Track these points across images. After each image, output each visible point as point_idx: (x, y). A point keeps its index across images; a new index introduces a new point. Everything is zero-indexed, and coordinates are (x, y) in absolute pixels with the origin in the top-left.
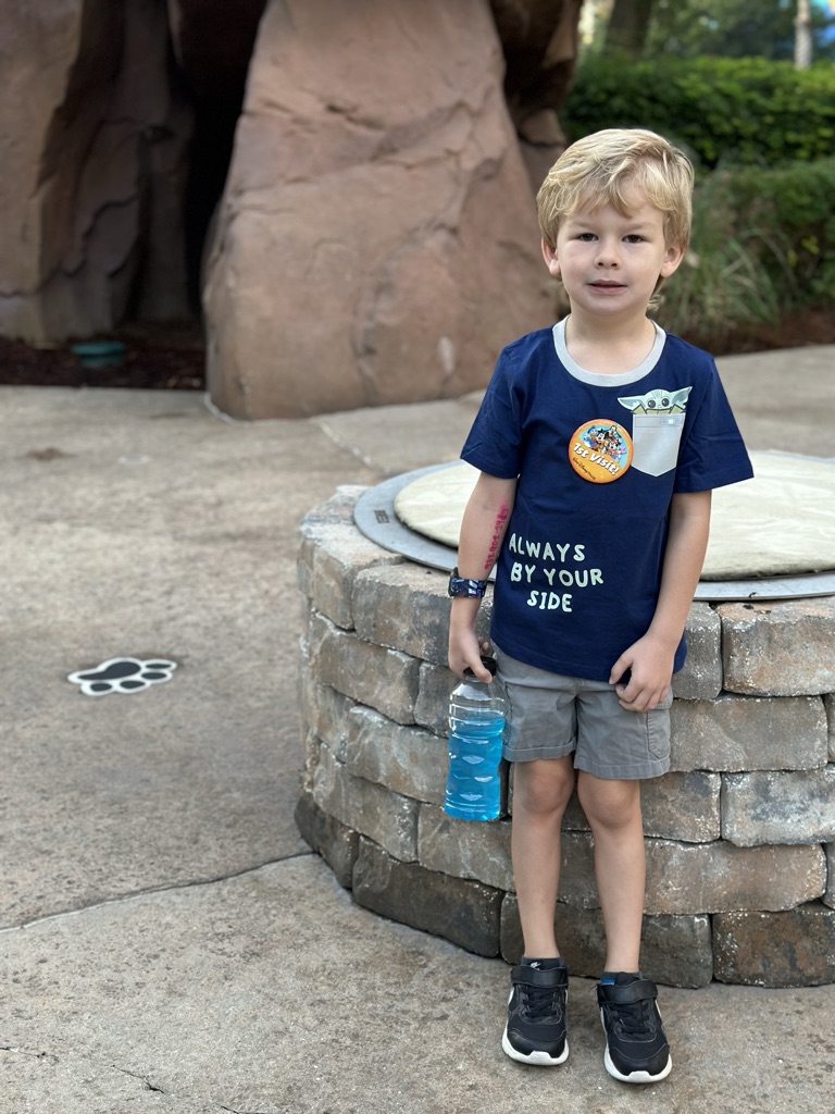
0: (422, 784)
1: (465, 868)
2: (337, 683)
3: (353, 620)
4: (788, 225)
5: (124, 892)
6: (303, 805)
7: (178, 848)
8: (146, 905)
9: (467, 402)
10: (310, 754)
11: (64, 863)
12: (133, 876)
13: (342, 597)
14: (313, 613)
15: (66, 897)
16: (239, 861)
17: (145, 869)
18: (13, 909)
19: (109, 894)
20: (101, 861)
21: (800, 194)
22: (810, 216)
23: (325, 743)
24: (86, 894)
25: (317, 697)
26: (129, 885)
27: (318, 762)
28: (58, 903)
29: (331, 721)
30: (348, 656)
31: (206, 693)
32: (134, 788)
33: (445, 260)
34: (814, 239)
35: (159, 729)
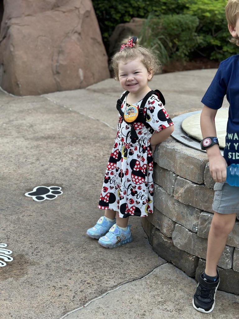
2: (193, 203)
3: (204, 181)
4: (170, 35)
5: (112, 286)
6: (161, 245)
7: (118, 264)
8: (124, 291)
9: (88, 89)
10: (167, 227)
11: (80, 275)
12: (110, 278)
13: (199, 172)
14: (174, 176)
15: (92, 291)
16: (144, 269)
17: (112, 275)
18: (75, 298)
19: (107, 287)
20: (93, 273)
21: (173, 25)
22: (177, 33)
23: (180, 224)
24: (98, 288)
25: (175, 207)
26: (112, 283)
27: (173, 231)
28: (90, 293)
29: (184, 217)
30: (200, 194)
31: (80, 198)
32: (82, 239)
33: (78, 43)
34: (177, 39)
35: (74, 214)
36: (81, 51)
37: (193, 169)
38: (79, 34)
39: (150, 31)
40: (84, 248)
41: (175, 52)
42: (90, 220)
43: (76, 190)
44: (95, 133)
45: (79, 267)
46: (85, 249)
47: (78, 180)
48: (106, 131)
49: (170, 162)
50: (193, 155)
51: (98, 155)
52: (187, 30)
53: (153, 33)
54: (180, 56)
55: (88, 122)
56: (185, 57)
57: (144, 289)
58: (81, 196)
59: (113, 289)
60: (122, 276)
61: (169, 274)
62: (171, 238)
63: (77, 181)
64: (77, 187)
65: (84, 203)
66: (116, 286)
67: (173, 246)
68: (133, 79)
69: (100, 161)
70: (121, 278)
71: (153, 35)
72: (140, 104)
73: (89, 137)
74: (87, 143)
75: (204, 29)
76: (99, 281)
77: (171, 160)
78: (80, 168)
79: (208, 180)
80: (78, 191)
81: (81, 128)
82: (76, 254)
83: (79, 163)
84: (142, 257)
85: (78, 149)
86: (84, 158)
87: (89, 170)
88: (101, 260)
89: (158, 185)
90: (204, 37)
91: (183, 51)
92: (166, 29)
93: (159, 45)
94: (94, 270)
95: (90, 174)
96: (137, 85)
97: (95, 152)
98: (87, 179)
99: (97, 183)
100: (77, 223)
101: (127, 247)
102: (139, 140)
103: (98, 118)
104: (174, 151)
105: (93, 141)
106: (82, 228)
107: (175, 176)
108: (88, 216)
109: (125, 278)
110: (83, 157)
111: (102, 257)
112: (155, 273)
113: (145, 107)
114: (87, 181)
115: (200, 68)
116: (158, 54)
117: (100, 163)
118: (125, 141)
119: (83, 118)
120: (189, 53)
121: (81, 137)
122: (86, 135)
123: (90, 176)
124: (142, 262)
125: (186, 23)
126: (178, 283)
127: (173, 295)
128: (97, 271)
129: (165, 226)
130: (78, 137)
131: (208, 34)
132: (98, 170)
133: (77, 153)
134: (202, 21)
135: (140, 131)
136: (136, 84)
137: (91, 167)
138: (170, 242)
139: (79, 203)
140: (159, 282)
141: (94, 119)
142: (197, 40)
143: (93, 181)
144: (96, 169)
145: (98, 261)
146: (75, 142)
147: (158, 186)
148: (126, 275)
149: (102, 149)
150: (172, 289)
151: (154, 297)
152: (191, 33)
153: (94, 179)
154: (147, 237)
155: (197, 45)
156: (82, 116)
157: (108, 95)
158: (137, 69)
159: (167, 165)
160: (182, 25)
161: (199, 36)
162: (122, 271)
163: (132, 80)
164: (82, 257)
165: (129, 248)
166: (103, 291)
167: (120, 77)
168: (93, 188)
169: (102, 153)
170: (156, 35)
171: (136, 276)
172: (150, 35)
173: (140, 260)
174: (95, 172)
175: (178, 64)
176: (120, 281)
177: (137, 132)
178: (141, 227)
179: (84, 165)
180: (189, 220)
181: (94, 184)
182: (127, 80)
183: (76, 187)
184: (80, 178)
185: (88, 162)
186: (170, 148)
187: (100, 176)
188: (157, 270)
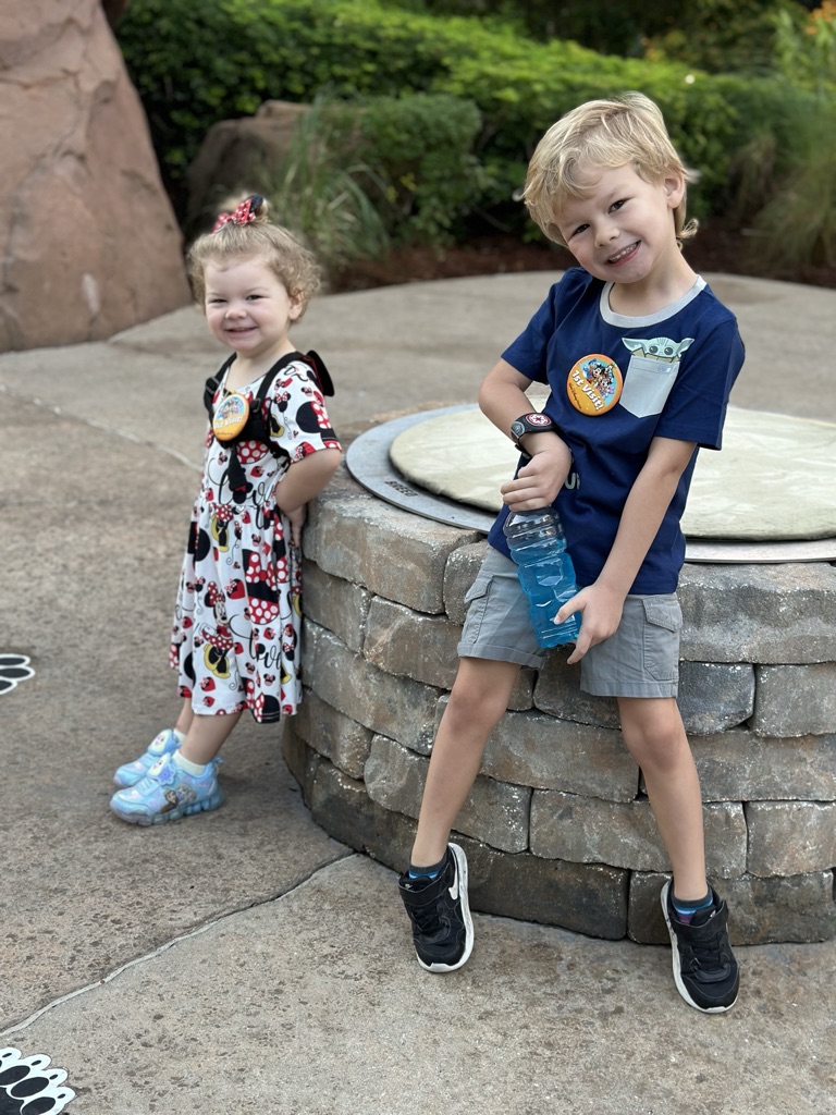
0: (542, 771)
1: (591, 853)
2: (416, 672)
3: (444, 604)
4: (387, 162)
5: (188, 925)
6: (336, 802)
7: (206, 865)
8: (223, 935)
9: (116, 344)
10: (350, 748)
11: (90, 900)
12: (183, 904)
13: (429, 580)
14: (364, 598)
15: (126, 940)
16: (285, 872)
17: (189, 895)
18: (76, 962)
19: (173, 929)
20: (131, 893)
21: (399, 131)
22: (408, 154)
23: (384, 736)
24: (146, 932)
25: (369, 687)
26: (188, 916)
27: (366, 757)
28: (121, 947)
29: (395, 713)
30: (434, 642)
31: (91, 687)
32: (98, 805)
33: (78, 190)
34: (411, 176)
35: (71, 734)
36: (88, 214)
37: (412, 572)
38: (81, 158)
39: (323, 149)
40: (105, 828)
41: (406, 219)
42: (122, 748)
43: (76, 663)
44: (139, 487)
45: (88, 879)
46: (107, 831)
47: (83, 633)
48: (177, 478)
49: (351, 557)
50: (412, 534)
51: (149, 555)
52: (445, 147)
53: (334, 155)
54: (425, 232)
55: (118, 451)
56: (439, 234)
57: (282, 925)
58: (95, 679)
59: (189, 933)
60: (219, 896)
61: (356, 883)
62: (361, 780)
63: (81, 636)
64: (80, 653)
65: (103, 700)
66: (199, 924)
67: (370, 802)
68: (243, 314)
69: (156, 573)
70: (214, 902)
71: (330, 161)
72: (255, 388)
73: (121, 497)
74: (114, 520)
75: (500, 141)
76: (148, 913)
77: (353, 550)
78: (90, 596)
79: (455, 602)
80: (85, 667)
81: (94, 472)
82: (79, 846)
83: (87, 582)
84: (280, 844)
85: (85, 538)
86: (104, 565)
87: (120, 602)
88: (157, 859)
89: (322, 627)
90: (503, 167)
91: (434, 215)
92: (374, 140)
93: (353, 194)
94: (133, 885)
95: (124, 613)
96: (255, 333)
97: (140, 546)
98: (114, 628)
99: (144, 641)
100: (82, 759)
101: (237, 819)
102: (255, 492)
103: (151, 439)
104: (361, 524)
105: (134, 513)
106: (96, 773)
107: (367, 596)
108: (115, 738)
109: (227, 900)
110: (100, 564)
111: (160, 849)
112: (315, 882)
113: (267, 396)
114: (112, 636)
115: (489, 270)
116: (352, 224)
117: (157, 579)
118: (216, 500)
119: (101, 439)
120: (453, 221)
121: (93, 498)
122: (111, 492)
123: (125, 619)
124: (279, 856)
125: (439, 125)
126: (382, 904)
127: (364, 936)
128: (143, 888)
129: (343, 747)
130: (84, 498)
131: (514, 159)
132: (149, 602)
133: (81, 551)
134: (492, 117)
135: (257, 467)
136: (251, 329)
137: (126, 592)
138: (361, 792)
139: (86, 701)
140: (327, 906)
141: (137, 440)
142: (476, 179)
143: (135, 633)
144: (142, 599)
145: (145, 861)
146: (72, 517)
147: (322, 630)
148: (231, 892)
149: (165, 537)
150: (363, 922)
151: (311, 945)
152: (457, 157)
153: (138, 627)
154: (296, 787)
155: (478, 196)
156: (98, 431)
157: (185, 360)
158: (256, 285)
159: (344, 564)
160: (425, 129)
161: (483, 165)
162: (219, 883)
163: (241, 318)
164: (97, 853)
165: (242, 820)
166: (162, 938)
167: (209, 306)
168: (135, 654)
169: (161, 550)
170: (343, 163)
171: (260, 894)
172: (321, 160)
173: (272, 851)
174: (140, 608)
175: (418, 256)
176: (213, 908)
177: (249, 468)
178: (282, 762)
179: (105, 586)
180: (409, 723)
181: (135, 644)
182: (227, 315)
183: (76, 654)
184: (91, 626)
185: (118, 576)
186: (349, 515)
187: (155, 619)
188: (323, 876)
